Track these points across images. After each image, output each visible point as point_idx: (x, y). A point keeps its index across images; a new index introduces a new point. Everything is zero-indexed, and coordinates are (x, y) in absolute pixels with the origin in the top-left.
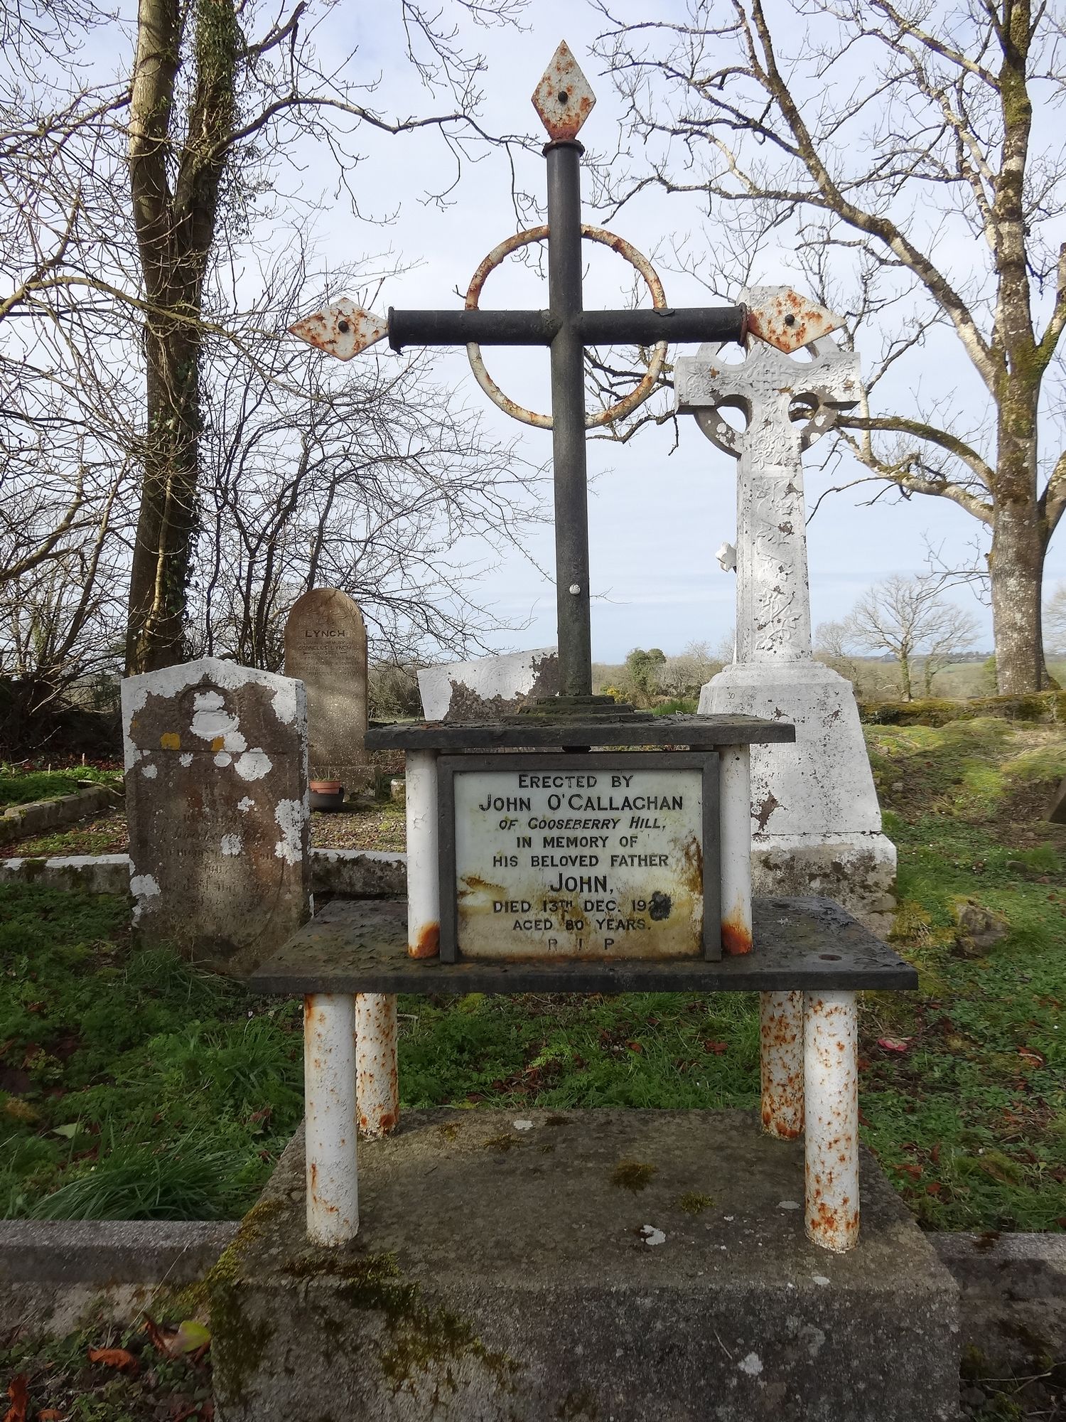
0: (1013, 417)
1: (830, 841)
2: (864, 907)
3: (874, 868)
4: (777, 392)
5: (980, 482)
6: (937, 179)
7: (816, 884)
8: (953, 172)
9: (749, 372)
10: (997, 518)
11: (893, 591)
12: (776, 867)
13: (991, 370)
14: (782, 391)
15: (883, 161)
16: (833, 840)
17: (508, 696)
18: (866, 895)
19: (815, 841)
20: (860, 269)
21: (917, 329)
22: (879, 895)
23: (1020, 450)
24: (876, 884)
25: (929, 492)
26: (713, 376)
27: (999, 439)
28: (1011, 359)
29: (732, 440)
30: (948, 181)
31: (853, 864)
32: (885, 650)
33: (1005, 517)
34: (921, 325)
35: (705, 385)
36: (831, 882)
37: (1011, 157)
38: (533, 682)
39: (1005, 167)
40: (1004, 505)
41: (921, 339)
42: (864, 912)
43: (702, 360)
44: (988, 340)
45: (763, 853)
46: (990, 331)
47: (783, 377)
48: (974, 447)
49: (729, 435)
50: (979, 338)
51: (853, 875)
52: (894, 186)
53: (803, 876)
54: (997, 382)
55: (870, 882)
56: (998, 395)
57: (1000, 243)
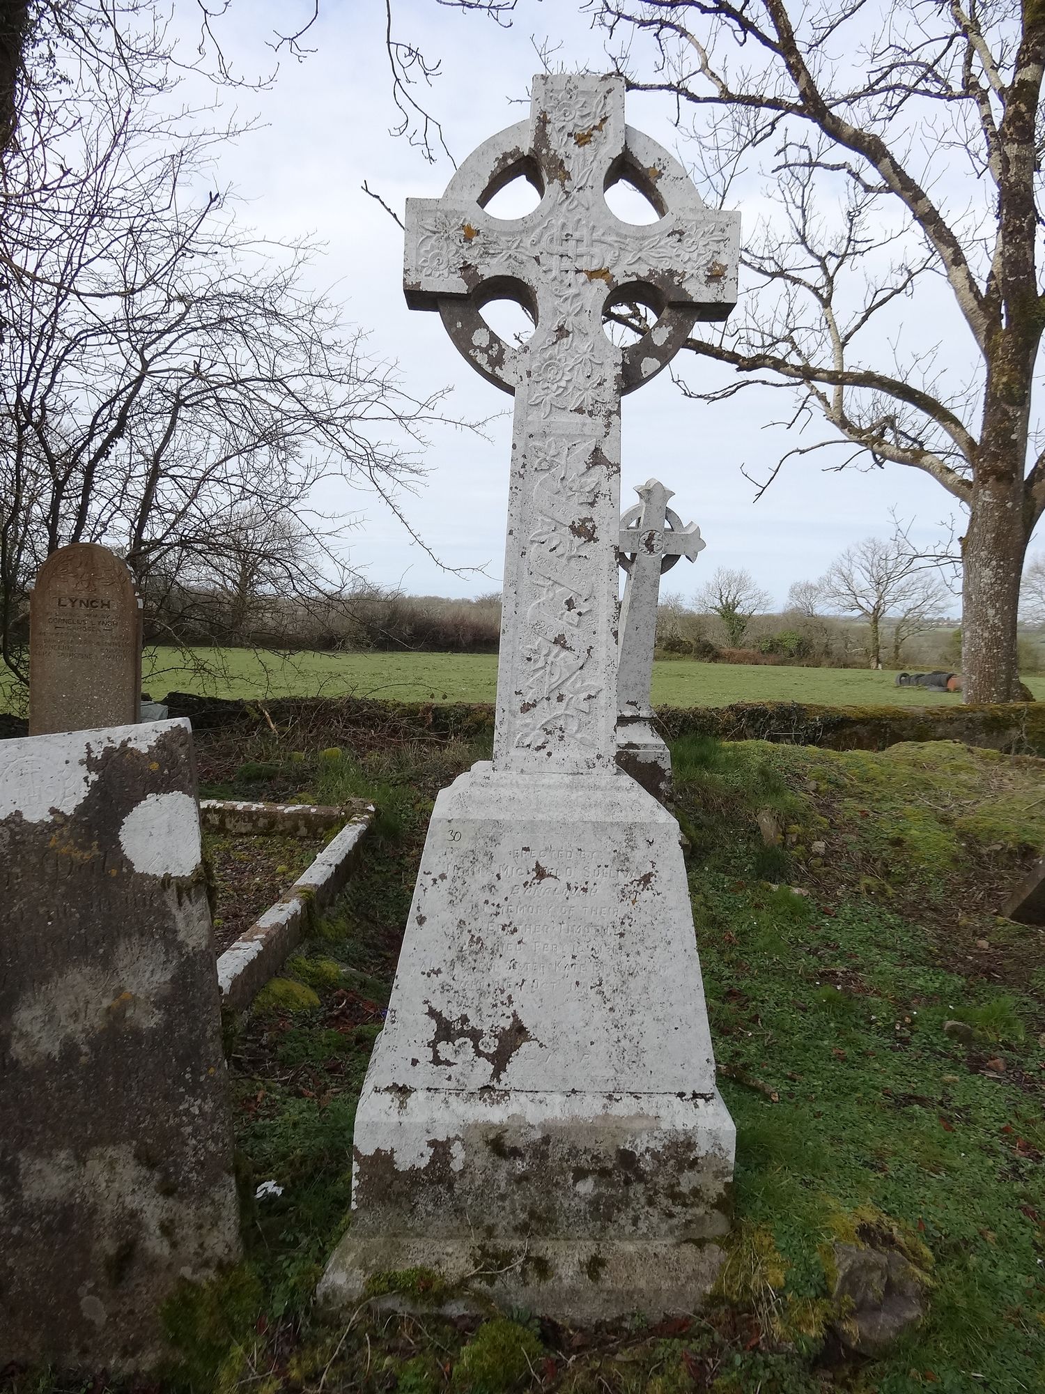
0: (1005, 379)
1: (618, 1110)
2: (671, 1230)
3: (693, 1164)
4: (583, 277)
5: (961, 453)
6: (938, 95)
7: (586, 1187)
8: (957, 88)
9: (534, 236)
10: (976, 497)
11: (869, 555)
12: (515, 1153)
13: (983, 322)
14: (593, 275)
15: (879, 74)
16: (624, 1108)
17: (36, 814)
18: (678, 1209)
19: (590, 1108)
20: (846, 205)
21: (906, 276)
22: (700, 1211)
23: (1009, 419)
24: (696, 1192)
25: (901, 461)
26: (468, 239)
27: (986, 404)
28: (1007, 311)
29: (497, 361)
30: (951, 98)
31: (655, 1155)
32: (857, 613)
33: (986, 497)
34: (909, 271)
35: (452, 253)
36: (613, 1185)
37: (1027, 64)
38: (84, 791)
39: (1018, 76)
40: (985, 482)
41: (909, 290)
42: (670, 1241)
43: (449, 207)
44: (983, 287)
45: (493, 1127)
46: (985, 277)
47: (596, 250)
48: (957, 413)
49: (494, 352)
50: (972, 283)
51: (655, 1173)
52: (890, 108)
53: (563, 1172)
54: (988, 337)
55: (684, 1188)
56: (989, 353)
57: (1006, 170)
